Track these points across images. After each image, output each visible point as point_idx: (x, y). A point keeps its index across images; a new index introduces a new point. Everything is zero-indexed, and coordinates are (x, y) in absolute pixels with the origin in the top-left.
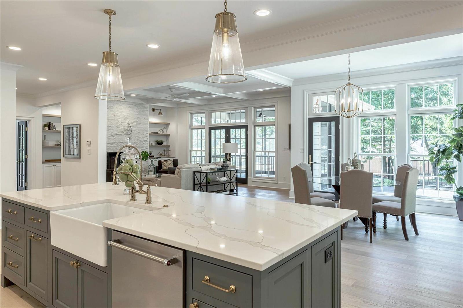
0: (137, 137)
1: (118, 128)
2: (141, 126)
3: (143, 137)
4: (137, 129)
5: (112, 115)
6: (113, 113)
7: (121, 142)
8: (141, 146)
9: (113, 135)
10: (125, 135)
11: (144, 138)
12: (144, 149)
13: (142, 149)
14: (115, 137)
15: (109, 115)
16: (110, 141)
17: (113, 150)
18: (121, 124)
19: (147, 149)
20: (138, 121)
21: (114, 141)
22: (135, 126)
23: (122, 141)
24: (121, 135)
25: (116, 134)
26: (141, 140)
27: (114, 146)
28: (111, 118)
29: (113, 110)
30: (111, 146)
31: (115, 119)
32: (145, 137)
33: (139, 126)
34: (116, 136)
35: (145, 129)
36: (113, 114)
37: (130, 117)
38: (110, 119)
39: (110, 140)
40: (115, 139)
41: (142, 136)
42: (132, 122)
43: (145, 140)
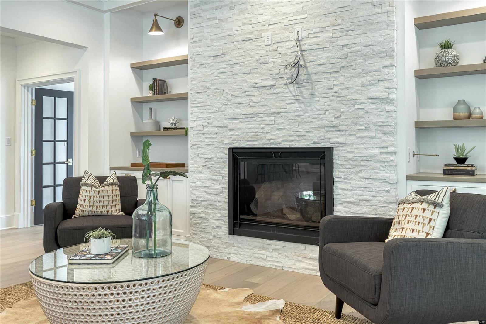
0: (336, 89)
1: (262, 63)
2: (353, 41)
3: (363, 86)
4: (339, 54)
5: (244, 24)
6: (247, 16)
7: (273, 110)
8: (356, 124)
9: (246, 89)
10: (286, 84)
11: (373, 88)
12: (373, 134)
13: (360, 134)
14: (253, 96)
15: (234, 29)
16: (237, 111)
17: (248, 140)
18: (275, 46)
19: (385, 134)
20: (339, 21)
21: (250, 110)
22: (327, 45)
23: (277, 107)
24: (272, 86)
25: (255, 86)
26: (354, 97)
27: (251, 126)
28: (240, 35)
29: (246, 9)
30: (241, 126)
31: (251, 36)
32: (373, 85)
33: (346, 42)
34: (256, 94)
35: (377, 48)
36: (245, 21)
37: (305, 16)
38: (237, 38)
39: (237, 107)
40: (251, 104)
41: (359, 81)
42: (314, 30)
43: (378, 94)
